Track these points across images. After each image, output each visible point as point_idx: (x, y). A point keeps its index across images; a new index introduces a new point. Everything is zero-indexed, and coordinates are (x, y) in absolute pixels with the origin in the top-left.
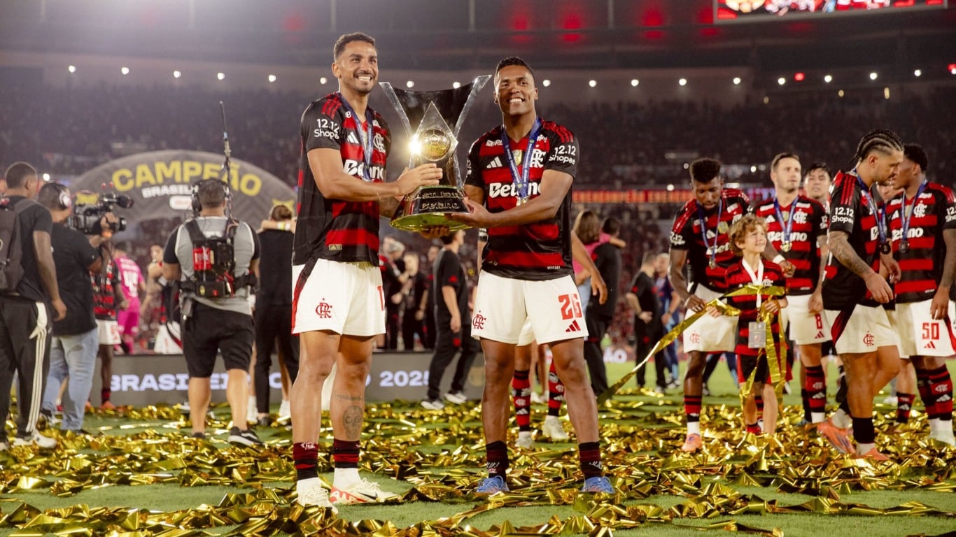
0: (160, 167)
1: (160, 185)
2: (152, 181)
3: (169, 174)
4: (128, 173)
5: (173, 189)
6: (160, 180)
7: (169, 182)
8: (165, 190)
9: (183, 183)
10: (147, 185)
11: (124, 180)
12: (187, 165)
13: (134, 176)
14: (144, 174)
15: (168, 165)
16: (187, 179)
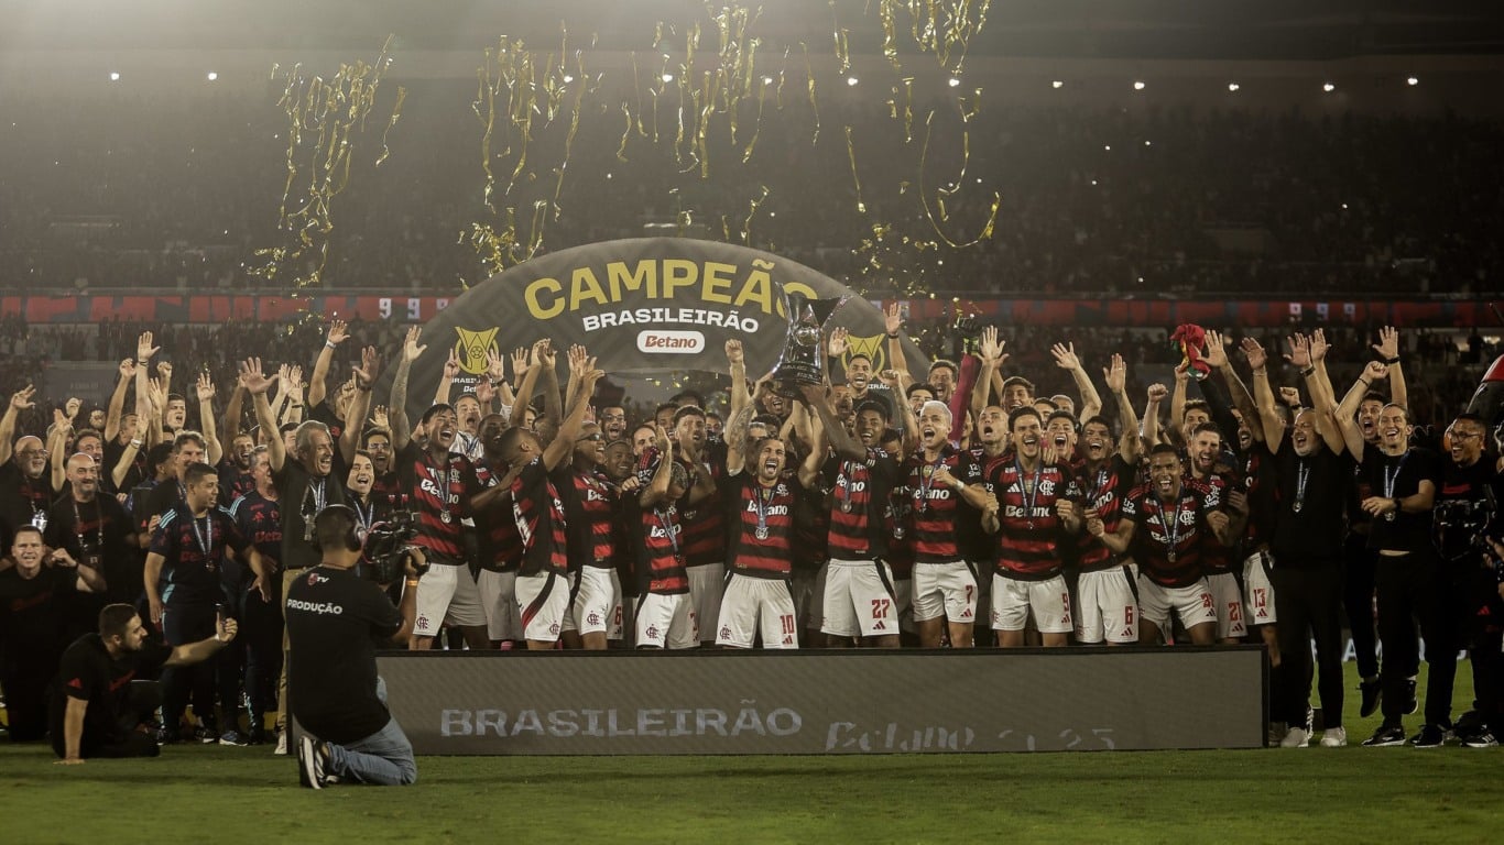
0: (616, 270)
1: (615, 308)
2: (602, 299)
3: (633, 284)
4: (555, 286)
5: (643, 315)
6: (616, 296)
7: (634, 299)
8: (626, 317)
9: (661, 302)
10: (591, 307)
11: (545, 298)
12: (669, 265)
13: (566, 292)
14: (585, 287)
15: (632, 269)
16: (668, 293)
